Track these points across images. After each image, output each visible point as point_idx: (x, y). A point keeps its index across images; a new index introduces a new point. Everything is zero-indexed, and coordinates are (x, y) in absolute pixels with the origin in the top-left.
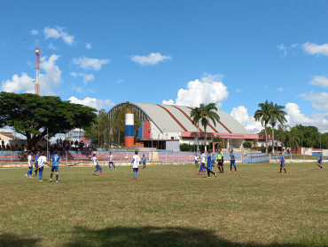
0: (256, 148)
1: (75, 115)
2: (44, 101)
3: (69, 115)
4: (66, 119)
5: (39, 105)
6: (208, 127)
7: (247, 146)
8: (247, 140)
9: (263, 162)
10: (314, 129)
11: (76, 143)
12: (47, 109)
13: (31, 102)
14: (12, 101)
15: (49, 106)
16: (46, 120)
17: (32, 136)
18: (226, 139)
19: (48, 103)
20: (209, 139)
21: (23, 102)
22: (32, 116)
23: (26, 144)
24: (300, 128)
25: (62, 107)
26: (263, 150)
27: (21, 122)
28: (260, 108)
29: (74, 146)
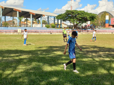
1: (90, 17)
3: (88, 17)
12: (81, 15)
13: (76, 13)
14: (70, 13)
25: (86, 14)
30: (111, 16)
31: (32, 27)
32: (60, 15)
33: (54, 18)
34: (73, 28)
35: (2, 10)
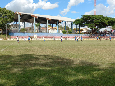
1: (109, 21)
2: (97, 17)
4: (105, 23)
5: (96, 19)
11: (109, 31)
13: (93, 18)
14: (87, 18)
15: (99, 19)
16: (98, 24)
17: (93, 29)
19: (99, 18)
21: (90, 18)
22: (93, 22)
23: (92, 32)
25: (104, 19)
27: (90, 25)
29: (108, 32)
31: (49, 32)
32: (77, 20)
33: (72, 23)
34: (92, 34)
35: (20, 17)
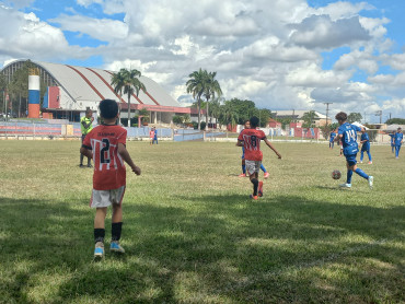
0: (187, 125)
6: (132, 97)
7: (177, 121)
8: (177, 113)
9: (197, 140)
10: (251, 104)
18: (153, 113)
20: (133, 111)
24: (236, 102)
26: (195, 126)
28: (193, 78)
30: (48, 79)
